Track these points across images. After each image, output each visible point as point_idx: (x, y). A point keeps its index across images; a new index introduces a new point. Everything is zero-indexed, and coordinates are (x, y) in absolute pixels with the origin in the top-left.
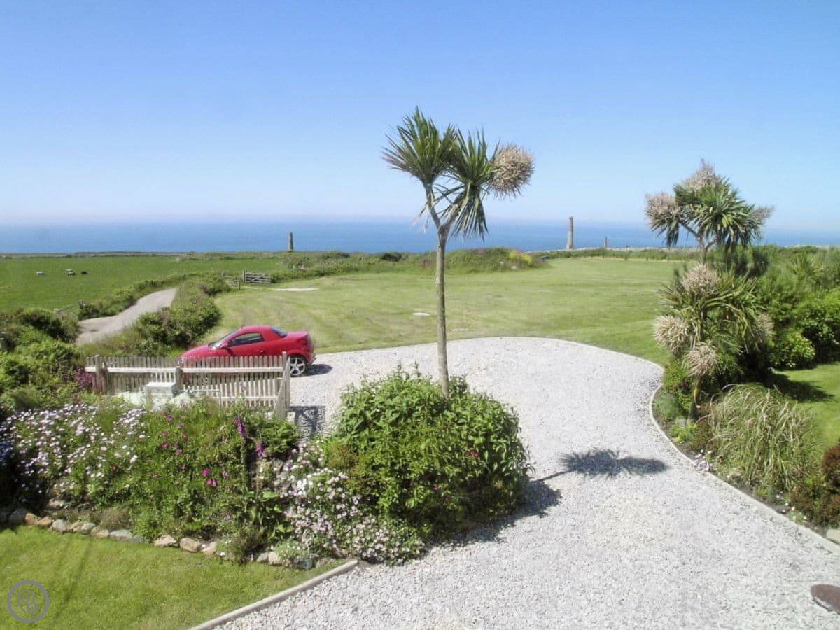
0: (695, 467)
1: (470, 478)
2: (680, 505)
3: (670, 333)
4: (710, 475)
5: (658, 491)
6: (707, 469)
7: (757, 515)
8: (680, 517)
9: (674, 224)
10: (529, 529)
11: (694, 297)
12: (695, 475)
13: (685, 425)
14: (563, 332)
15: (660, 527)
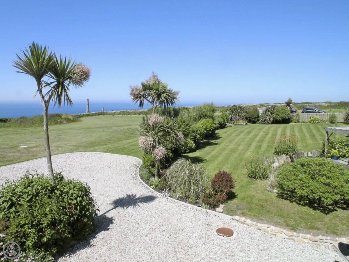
0: (163, 196)
1: (72, 220)
2: (162, 212)
3: (146, 143)
4: (170, 198)
5: (152, 209)
6: (168, 196)
7: (191, 209)
8: (163, 217)
9: (142, 98)
10: (102, 238)
11: (154, 128)
12: (164, 199)
13: (155, 180)
14: (93, 148)
15: (157, 223)
